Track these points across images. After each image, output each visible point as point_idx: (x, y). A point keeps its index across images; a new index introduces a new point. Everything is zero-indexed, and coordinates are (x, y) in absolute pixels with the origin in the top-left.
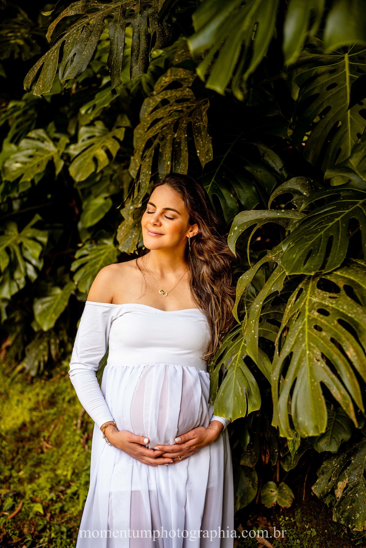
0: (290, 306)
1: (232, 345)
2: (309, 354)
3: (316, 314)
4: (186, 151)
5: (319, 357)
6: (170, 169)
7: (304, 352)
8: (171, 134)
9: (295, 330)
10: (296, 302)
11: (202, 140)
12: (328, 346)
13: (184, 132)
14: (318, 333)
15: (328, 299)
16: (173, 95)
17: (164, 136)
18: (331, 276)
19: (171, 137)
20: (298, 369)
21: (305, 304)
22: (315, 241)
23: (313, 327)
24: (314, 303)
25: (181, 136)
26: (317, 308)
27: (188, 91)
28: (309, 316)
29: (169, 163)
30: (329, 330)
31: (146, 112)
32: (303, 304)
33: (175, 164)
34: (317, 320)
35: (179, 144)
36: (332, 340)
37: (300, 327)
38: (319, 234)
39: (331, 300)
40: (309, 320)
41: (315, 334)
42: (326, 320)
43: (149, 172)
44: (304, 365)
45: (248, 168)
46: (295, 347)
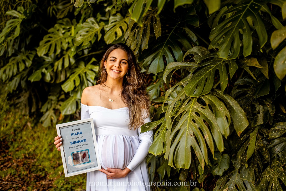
0: (184, 106)
2: (188, 132)
3: (194, 114)
4: (149, 30)
5: (192, 135)
6: (141, 38)
7: (185, 130)
8: (144, 22)
9: (184, 119)
10: (187, 106)
11: (157, 26)
12: (197, 130)
13: (149, 21)
14: (194, 123)
15: (201, 108)
18: (203, 97)
20: (181, 137)
21: (190, 108)
22: (200, 80)
23: (192, 120)
24: (194, 109)
25: (148, 23)
26: (195, 112)
28: (191, 114)
29: (141, 35)
30: (199, 123)
32: (189, 107)
33: (144, 36)
34: (194, 117)
35: (147, 27)
36: (199, 128)
37: (186, 118)
38: (202, 77)
39: (202, 109)
40: (190, 116)
41: (192, 123)
42: (198, 118)
44: (184, 136)
46: (182, 127)
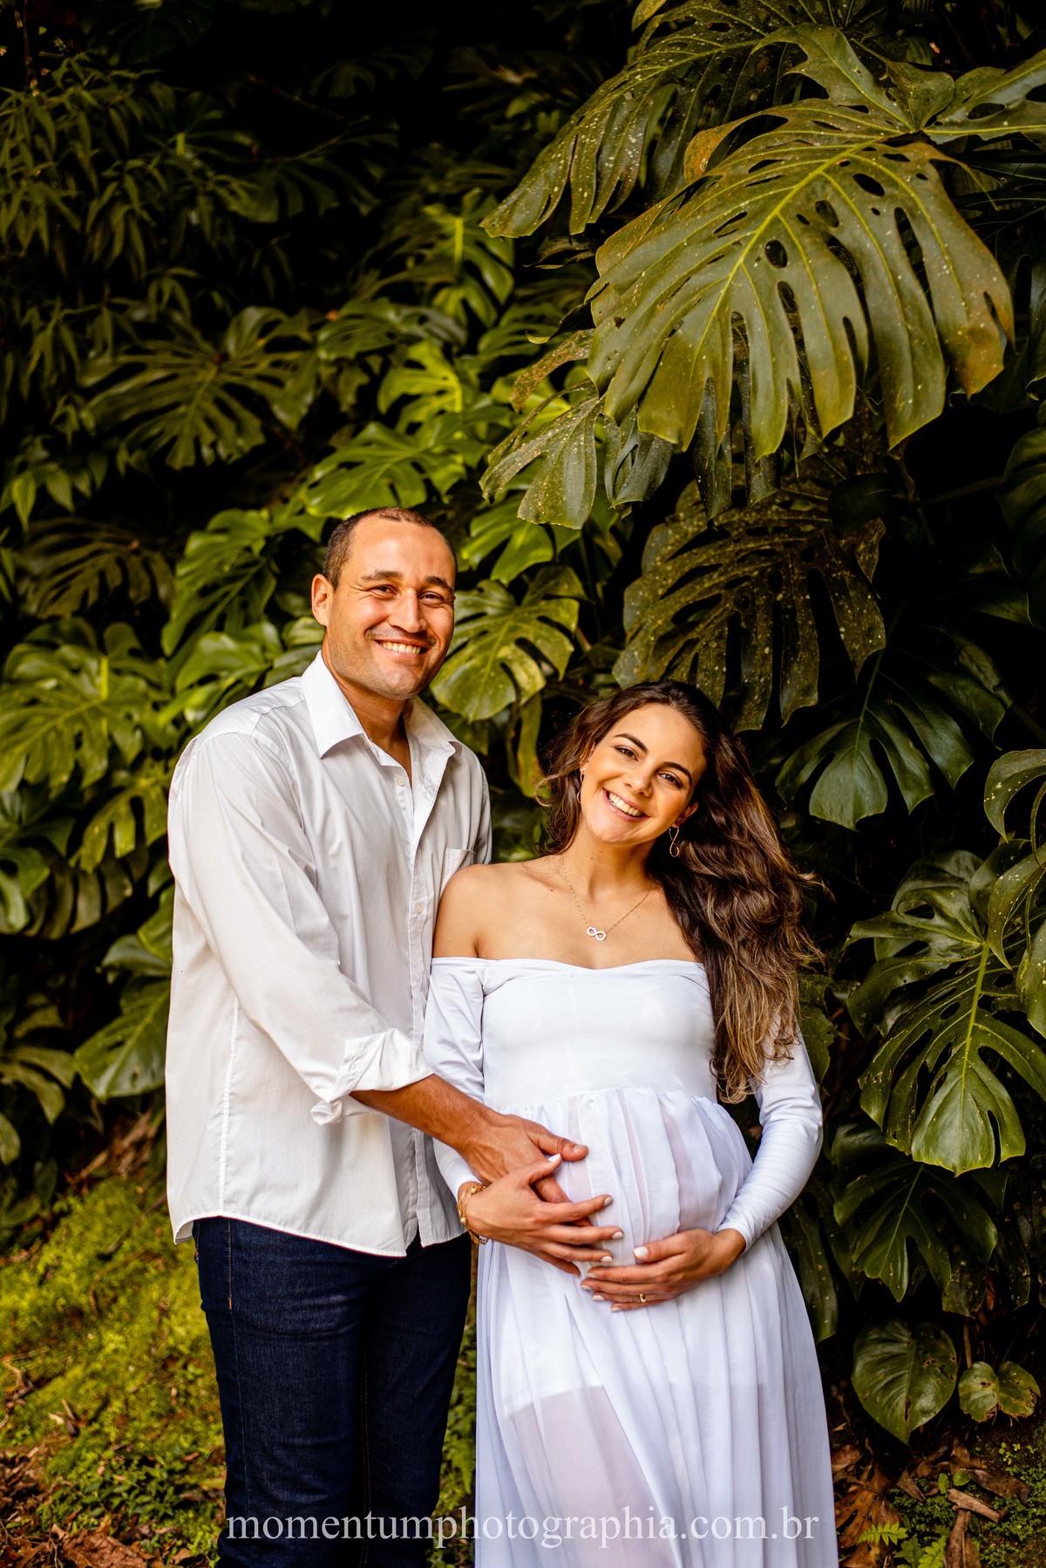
1: (942, 1027)
4: (811, 627)
8: (766, 594)
11: (851, 607)
13: (801, 590)
16: (735, 519)
17: (747, 598)
19: (767, 600)
25: (794, 598)
27: (777, 512)
29: (767, 650)
31: (657, 555)
35: (791, 613)
43: (720, 668)
45: (933, 680)
